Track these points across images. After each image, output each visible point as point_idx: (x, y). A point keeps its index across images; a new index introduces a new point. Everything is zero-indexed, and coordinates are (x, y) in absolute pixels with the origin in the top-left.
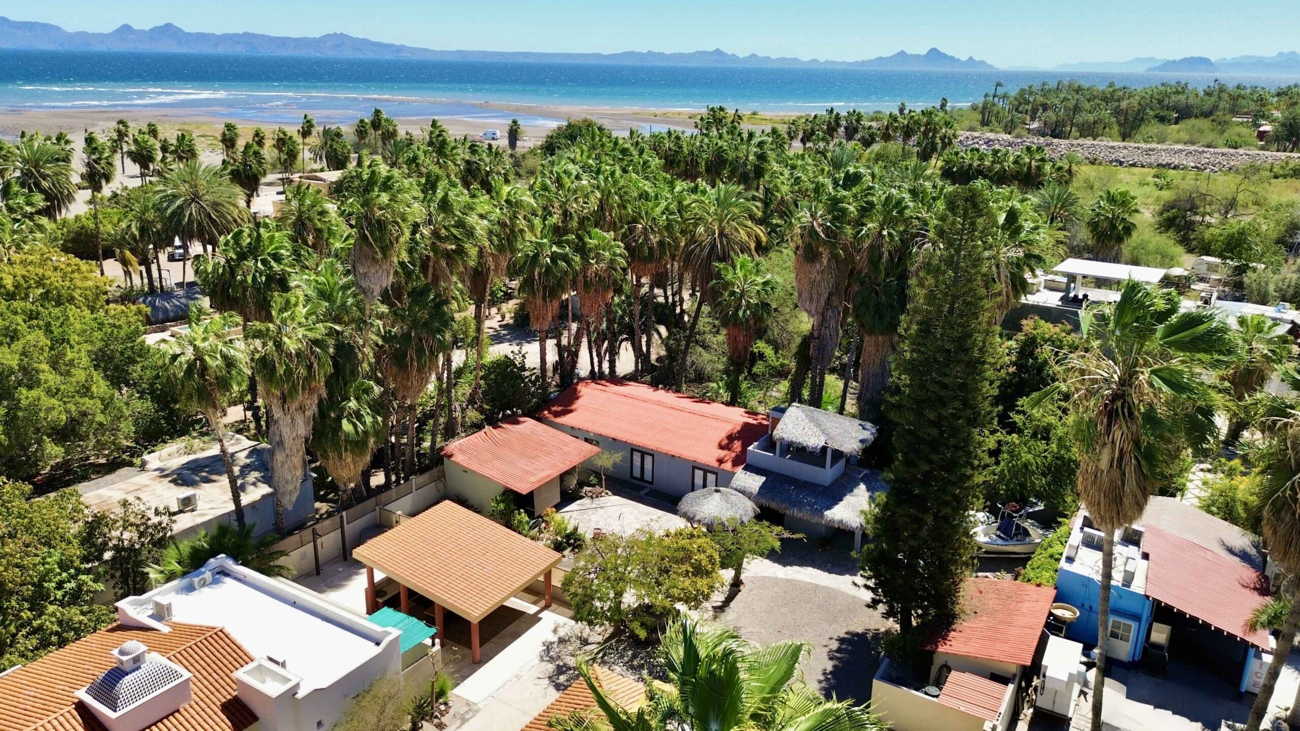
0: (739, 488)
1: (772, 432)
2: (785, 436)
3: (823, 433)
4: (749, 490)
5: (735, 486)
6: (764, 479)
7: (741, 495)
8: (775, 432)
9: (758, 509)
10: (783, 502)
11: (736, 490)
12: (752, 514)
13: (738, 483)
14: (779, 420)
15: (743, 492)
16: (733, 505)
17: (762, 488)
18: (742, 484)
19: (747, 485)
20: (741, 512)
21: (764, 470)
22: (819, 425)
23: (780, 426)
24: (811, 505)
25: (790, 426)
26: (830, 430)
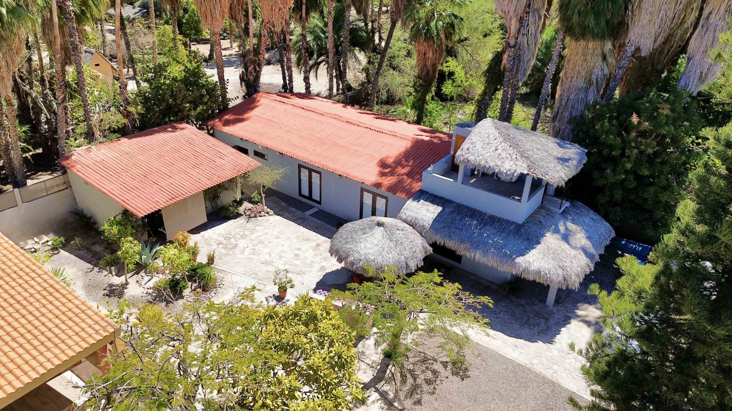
0: (409, 219)
1: (455, 152)
2: (471, 158)
3: (522, 156)
4: (421, 223)
5: (404, 217)
6: (440, 209)
7: (410, 229)
8: (459, 153)
9: (431, 249)
10: (462, 241)
11: (405, 221)
12: (421, 256)
13: (408, 213)
14: (464, 139)
15: (413, 225)
16: (398, 243)
17: (436, 220)
18: (413, 214)
19: (419, 216)
20: (407, 253)
21: (441, 198)
22: (515, 145)
23: (465, 145)
24: (499, 249)
25: (479, 146)
26: (530, 153)
